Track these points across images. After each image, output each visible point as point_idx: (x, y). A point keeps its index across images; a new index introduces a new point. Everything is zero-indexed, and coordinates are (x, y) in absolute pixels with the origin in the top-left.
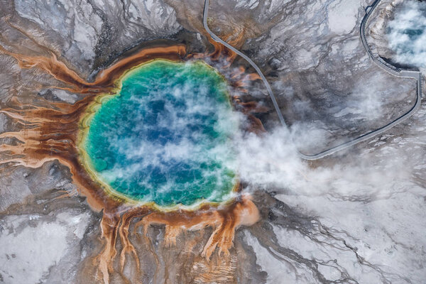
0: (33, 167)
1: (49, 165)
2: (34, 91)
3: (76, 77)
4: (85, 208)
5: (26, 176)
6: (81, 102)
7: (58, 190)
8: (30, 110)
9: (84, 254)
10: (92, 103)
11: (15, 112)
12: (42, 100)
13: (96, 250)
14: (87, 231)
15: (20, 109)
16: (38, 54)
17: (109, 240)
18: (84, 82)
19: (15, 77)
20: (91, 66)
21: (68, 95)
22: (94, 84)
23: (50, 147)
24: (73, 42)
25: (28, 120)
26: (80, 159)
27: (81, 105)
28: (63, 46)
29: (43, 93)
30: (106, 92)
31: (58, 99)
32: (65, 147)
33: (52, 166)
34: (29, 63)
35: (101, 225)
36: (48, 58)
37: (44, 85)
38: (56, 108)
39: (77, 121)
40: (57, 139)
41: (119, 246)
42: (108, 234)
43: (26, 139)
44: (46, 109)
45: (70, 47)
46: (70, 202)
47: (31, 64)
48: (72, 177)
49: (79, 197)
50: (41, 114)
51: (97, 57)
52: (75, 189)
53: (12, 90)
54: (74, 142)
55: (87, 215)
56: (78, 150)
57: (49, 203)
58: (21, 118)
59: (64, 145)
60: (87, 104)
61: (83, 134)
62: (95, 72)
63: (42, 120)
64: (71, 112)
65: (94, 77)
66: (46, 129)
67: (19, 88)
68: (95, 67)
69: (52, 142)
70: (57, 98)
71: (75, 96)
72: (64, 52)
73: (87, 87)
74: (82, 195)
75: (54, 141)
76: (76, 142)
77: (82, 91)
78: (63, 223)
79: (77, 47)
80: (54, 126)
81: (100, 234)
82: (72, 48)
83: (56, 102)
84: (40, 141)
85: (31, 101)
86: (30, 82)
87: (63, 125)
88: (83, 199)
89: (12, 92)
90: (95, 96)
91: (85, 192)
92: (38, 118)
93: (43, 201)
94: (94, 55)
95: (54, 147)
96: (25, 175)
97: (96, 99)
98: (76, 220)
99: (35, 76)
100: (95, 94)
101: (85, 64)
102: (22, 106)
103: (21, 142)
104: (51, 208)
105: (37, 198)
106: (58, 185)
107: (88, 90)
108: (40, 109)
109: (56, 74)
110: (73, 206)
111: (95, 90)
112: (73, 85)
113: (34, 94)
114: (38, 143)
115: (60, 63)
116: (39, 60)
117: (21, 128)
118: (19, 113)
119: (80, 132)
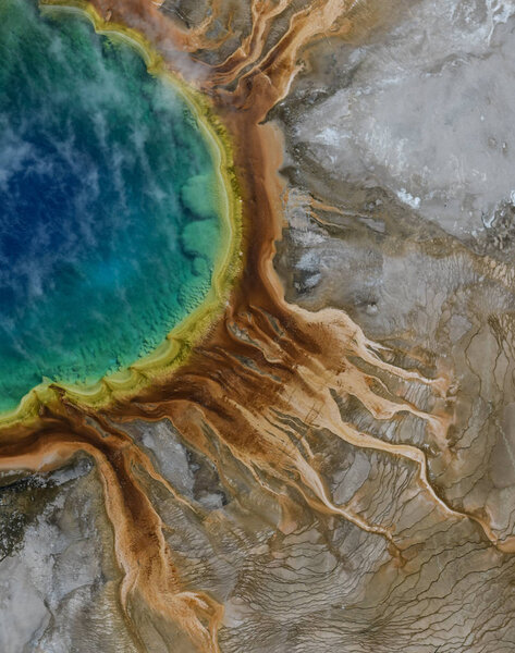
0: (346, 318)
1: (308, 300)
2: (232, 518)
3: (113, 493)
4: (298, 149)
5: (373, 303)
6: (145, 414)
7: (327, 228)
8: (271, 471)
9: (355, 57)
10: (121, 395)
11: (304, 486)
12: (229, 481)
13: (329, 48)
14: (322, 97)
15: (289, 488)
16: (158, 623)
17: (291, 52)
18: (105, 466)
19: (252, 588)
20: (59, 502)
21: (162, 454)
22: (86, 447)
23: (283, 343)
24: (53, 603)
25: (290, 447)
26: (237, 271)
27: (149, 407)
28: (86, 610)
29: (215, 499)
30: (70, 406)
31: (192, 458)
32: (250, 319)
33: (305, 291)
34: (197, 609)
35: (286, 93)
36: (144, 595)
37: (198, 518)
38: (210, 436)
39: (184, 371)
40: (254, 353)
41: (279, 27)
42: (284, 65)
43: (322, 399)
44: (234, 450)
45: (70, 595)
46: (318, 185)
47: (191, 603)
48: (279, 236)
49: (293, 183)
50: (252, 441)
51: (28, 519)
52: (291, 206)
53: (278, 555)
54: (225, 322)
55: (301, 132)
56: (228, 294)
57: (362, 211)
58: (301, 464)
59: (250, 327)
60: (136, 399)
61: (192, 328)
62: (61, 479)
63: (259, 423)
64: (183, 403)
65: (70, 466)
66: (262, 395)
67: (261, 549)
68: (50, 491)
69: (272, 351)
70: (190, 463)
71: (148, 442)
72: (94, 587)
73: (106, 449)
74: (284, 182)
75: (266, 351)
76: (219, 316)
77: (124, 444)
78: (359, 148)
79: (56, 583)
80: (242, 390)
81: (301, 76)
82: (66, 588)
83: (201, 452)
84: (293, 373)
85: (253, 495)
86: (225, 548)
87: (221, 381)
88: (287, 172)
89: (282, 548)
90: (102, 411)
91: (273, 183)
92: (266, 436)
93: (370, 222)
94: (30, 531)
95: (274, 337)
96: (373, 309)
97: (106, 403)
98: (329, 136)
99: (204, 559)
100: (100, 417)
101: (68, 519)
102: (283, 493)
103: (337, 399)
104: (361, 197)
105: (380, 237)
106: (319, 239)
107: (108, 439)
108: (248, 459)
109: (152, 535)
110: (317, 171)
111: (95, 426)
112: (133, 475)
113: (235, 510)
114: (302, 370)
115: (124, 559)
116: (168, 602)
117: (317, 434)
118: (298, 480)
119: (195, 338)
